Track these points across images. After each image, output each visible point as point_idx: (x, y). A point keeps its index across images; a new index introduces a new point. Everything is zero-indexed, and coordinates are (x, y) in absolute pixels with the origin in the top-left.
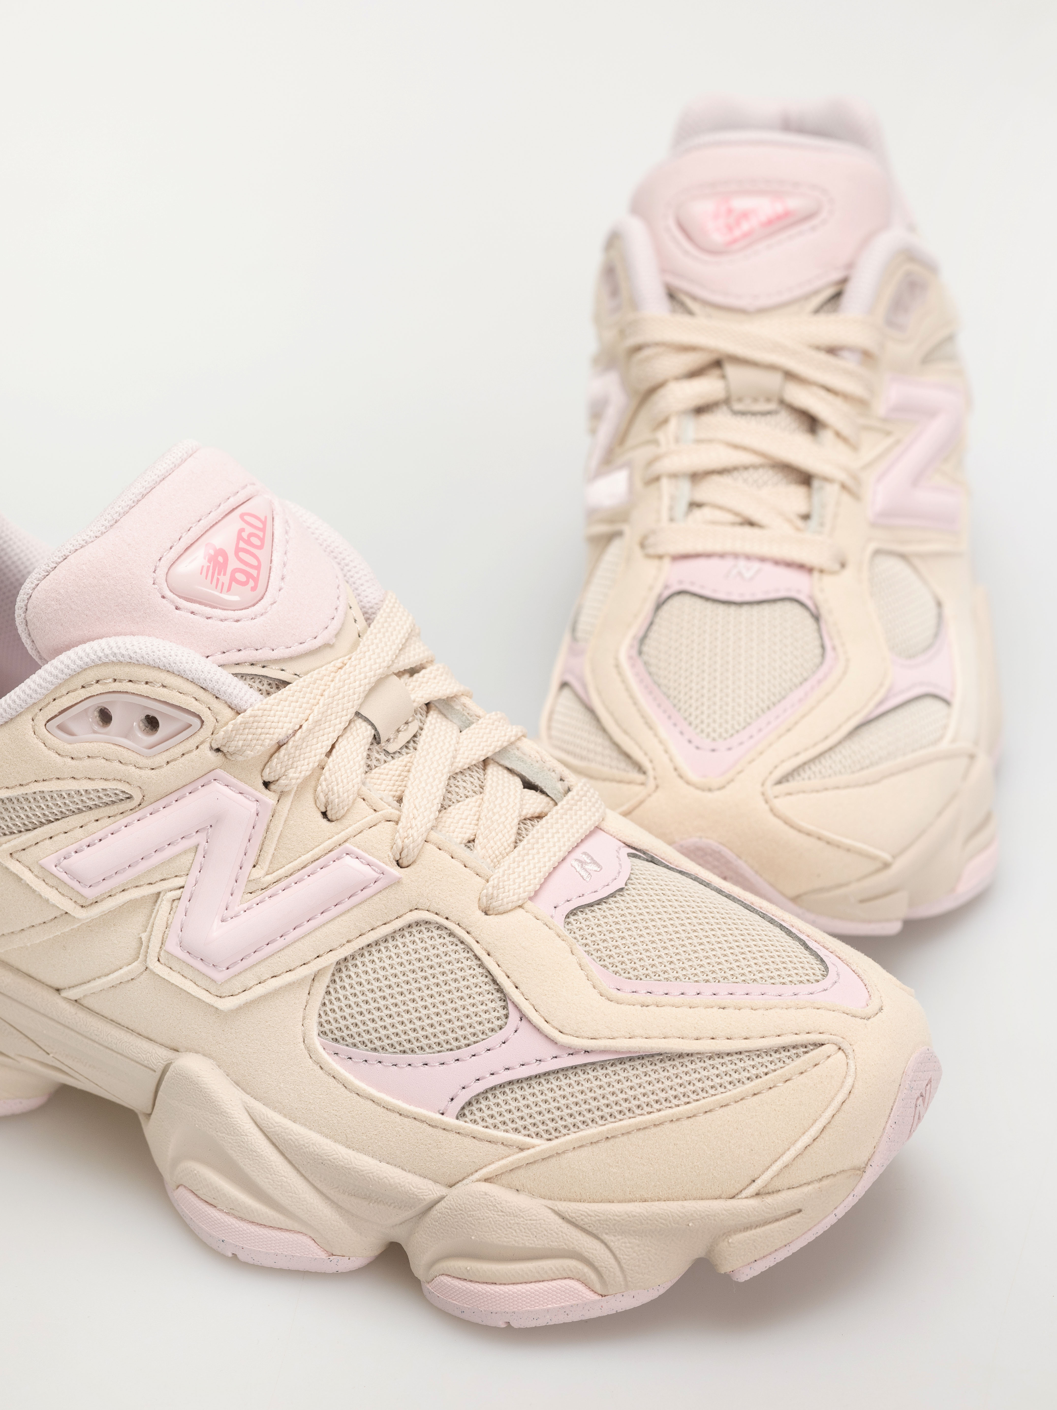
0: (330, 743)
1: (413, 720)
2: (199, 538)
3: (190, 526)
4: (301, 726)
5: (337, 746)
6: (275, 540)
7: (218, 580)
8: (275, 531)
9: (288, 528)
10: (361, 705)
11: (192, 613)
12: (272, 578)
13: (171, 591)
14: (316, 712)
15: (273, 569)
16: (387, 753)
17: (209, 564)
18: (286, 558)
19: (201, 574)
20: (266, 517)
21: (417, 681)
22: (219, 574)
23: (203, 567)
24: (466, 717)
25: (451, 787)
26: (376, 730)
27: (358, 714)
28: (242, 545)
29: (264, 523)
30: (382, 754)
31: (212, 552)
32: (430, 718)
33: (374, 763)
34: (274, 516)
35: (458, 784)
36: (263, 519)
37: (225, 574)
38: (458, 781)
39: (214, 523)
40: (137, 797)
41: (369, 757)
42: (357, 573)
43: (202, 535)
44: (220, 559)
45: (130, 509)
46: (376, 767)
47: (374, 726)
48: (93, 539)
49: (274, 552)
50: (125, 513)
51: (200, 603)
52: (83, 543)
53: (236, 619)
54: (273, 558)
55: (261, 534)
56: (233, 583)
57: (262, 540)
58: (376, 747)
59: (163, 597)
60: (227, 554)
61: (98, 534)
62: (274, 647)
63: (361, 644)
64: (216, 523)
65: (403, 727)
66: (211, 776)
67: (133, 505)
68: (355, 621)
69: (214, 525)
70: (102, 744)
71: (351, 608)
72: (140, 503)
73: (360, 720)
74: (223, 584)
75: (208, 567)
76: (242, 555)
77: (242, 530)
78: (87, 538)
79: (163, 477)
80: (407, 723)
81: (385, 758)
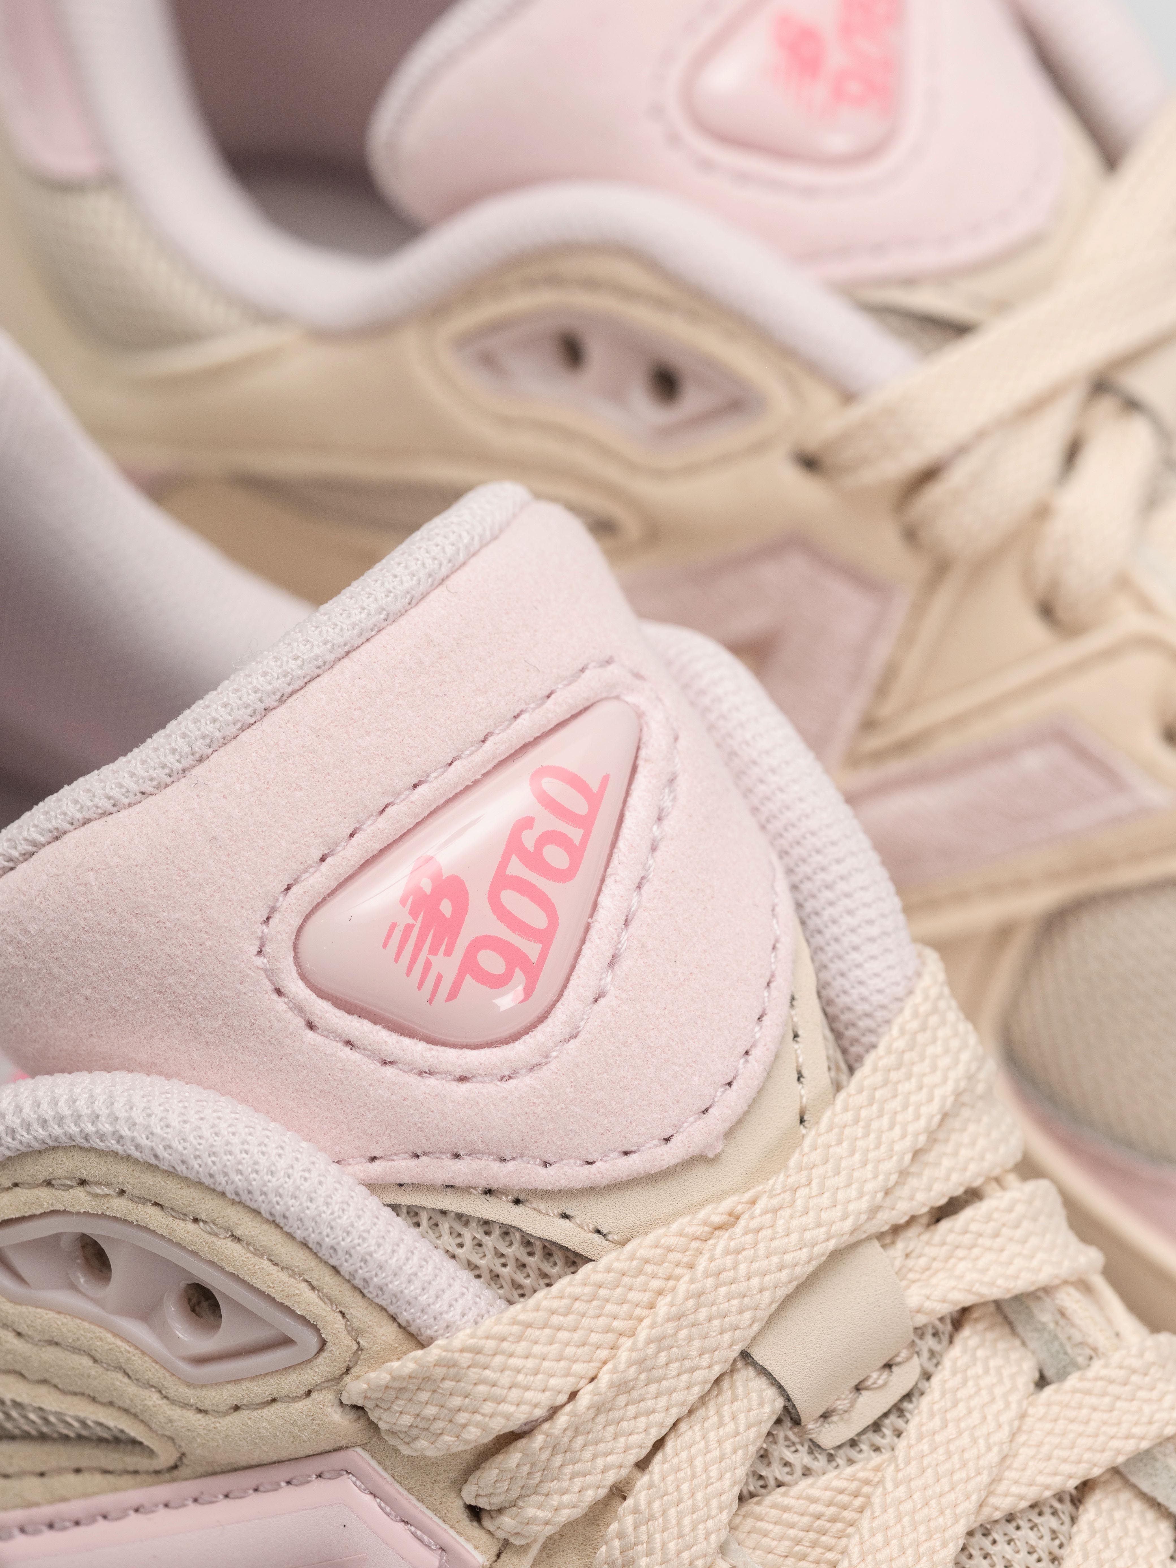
0: (654, 1435)
1: (908, 1359)
2: (409, 831)
3: (387, 800)
4: (573, 1395)
5: (670, 1445)
6: (621, 844)
7: (428, 965)
8: (627, 814)
9: (668, 804)
10: (755, 1339)
11: (349, 1043)
12: (582, 961)
13: (303, 976)
14: (623, 1355)
15: (593, 934)
16: (814, 1447)
17: (412, 921)
18: (635, 899)
19: (385, 945)
20: (605, 780)
21: (943, 1243)
22: (434, 951)
23: (393, 926)
24: (1062, 1345)
25: (970, 1556)
26: (788, 1399)
27: (745, 1355)
28: (516, 868)
29: (594, 799)
30: (803, 1450)
31: (427, 886)
32: (956, 1350)
33: (777, 1471)
34: (641, 762)
35: (991, 1549)
36: (595, 786)
37: (448, 953)
38: (994, 1542)
39: (461, 788)
40: (165, 1456)
41: (764, 1456)
42: (850, 912)
43: (418, 824)
44: (446, 908)
45: (243, 729)
46: (780, 1485)
47: (784, 1391)
48: (132, 799)
49: (609, 881)
50: (225, 741)
51: (375, 1019)
52: (107, 805)
53: (459, 1072)
54: (601, 899)
55: (575, 834)
56: (468, 978)
57: (576, 853)
58: (786, 1432)
59: (279, 992)
60: (466, 893)
61: (148, 787)
62: (549, 1157)
63: (807, 1143)
64: (467, 788)
65: (877, 1377)
66: (337, 1460)
67: (252, 721)
68: (800, 1077)
69: (456, 796)
70: (86, 1325)
71: (796, 1036)
72: (273, 716)
73: (751, 1372)
74: (439, 978)
75: (409, 928)
76: (510, 899)
77: (527, 823)
78: (116, 793)
79: (347, 648)
80: (888, 1366)
81: (807, 1460)
